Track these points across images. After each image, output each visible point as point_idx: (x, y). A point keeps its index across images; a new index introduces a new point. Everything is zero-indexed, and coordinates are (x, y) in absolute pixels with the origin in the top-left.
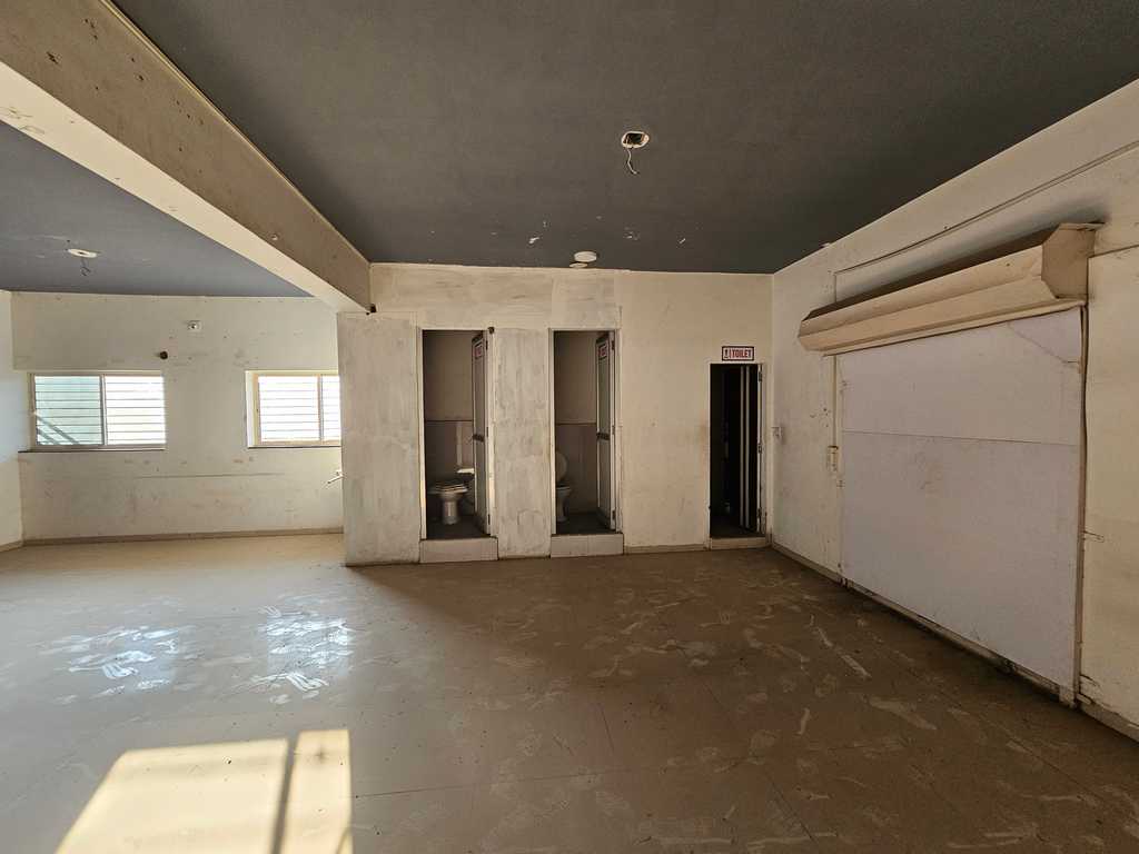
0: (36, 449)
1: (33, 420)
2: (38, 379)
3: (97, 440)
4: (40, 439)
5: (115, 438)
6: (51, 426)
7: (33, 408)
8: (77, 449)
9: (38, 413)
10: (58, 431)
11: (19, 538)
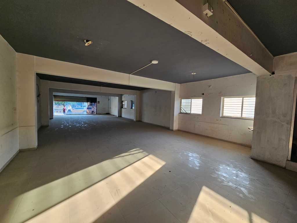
0: (181, 113)
1: (181, 107)
2: (182, 100)
3: (189, 112)
4: (181, 111)
5: (192, 112)
6: (183, 109)
7: (181, 105)
8: (186, 113)
9: (182, 106)
10: (184, 110)
11: (177, 129)
